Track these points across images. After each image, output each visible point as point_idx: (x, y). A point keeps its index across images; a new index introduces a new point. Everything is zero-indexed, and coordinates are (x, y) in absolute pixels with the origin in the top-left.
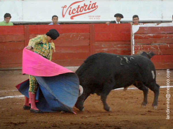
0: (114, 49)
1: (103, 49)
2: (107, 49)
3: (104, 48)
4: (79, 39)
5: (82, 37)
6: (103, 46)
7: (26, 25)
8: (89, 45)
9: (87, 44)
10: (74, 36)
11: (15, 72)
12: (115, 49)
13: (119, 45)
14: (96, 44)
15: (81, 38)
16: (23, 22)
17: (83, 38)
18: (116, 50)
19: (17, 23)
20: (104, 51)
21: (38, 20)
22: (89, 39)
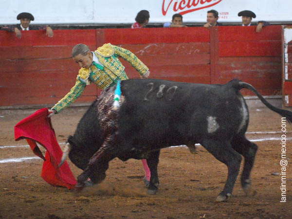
0: (253, 70)
1: (233, 71)
2: (240, 70)
3: (235, 69)
4: (192, 53)
5: (197, 49)
6: (233, 65)
7: (100, 29)
8: (210, 63)
9: (206, 63)
10: (183, 47)
11: (80, 112)
12: (255, 70)
13: (261, 64)
14: (222, 61)
15: (195, 52)
16: (93, 24)
17: (198, 51)
18: (257, 72)
19: (84, 26)
20: (234, 74)
21: (120, 20)
22: (210, 53)
